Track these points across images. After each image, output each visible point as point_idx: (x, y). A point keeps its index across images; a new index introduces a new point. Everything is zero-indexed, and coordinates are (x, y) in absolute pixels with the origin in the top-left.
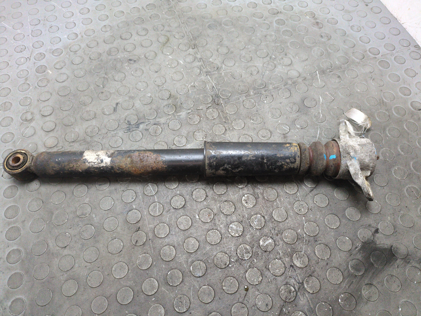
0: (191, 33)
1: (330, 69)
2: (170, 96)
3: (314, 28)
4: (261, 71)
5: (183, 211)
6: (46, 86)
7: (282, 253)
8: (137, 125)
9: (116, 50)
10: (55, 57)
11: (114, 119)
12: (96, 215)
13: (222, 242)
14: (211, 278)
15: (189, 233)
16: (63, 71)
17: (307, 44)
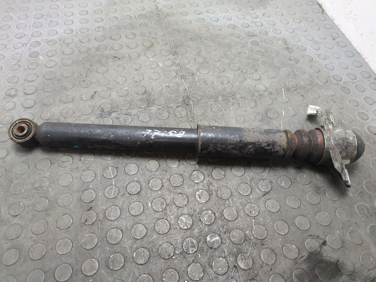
0: (174, 42)
1: (295, 88)
2: (145, 92)
3: (284, 52)
4: (231, 81)
5: (137, 197)
6: (35, 70)
7: (227, 252)
8: (110, 114)
9: (104, 47)
10: (50, 46)
11: (90, 105)
12: (52, 190)
13: (170, 232)
14: (153, 268)
15: (139, 219)
16: (53, 58)
17: (277, 64)
